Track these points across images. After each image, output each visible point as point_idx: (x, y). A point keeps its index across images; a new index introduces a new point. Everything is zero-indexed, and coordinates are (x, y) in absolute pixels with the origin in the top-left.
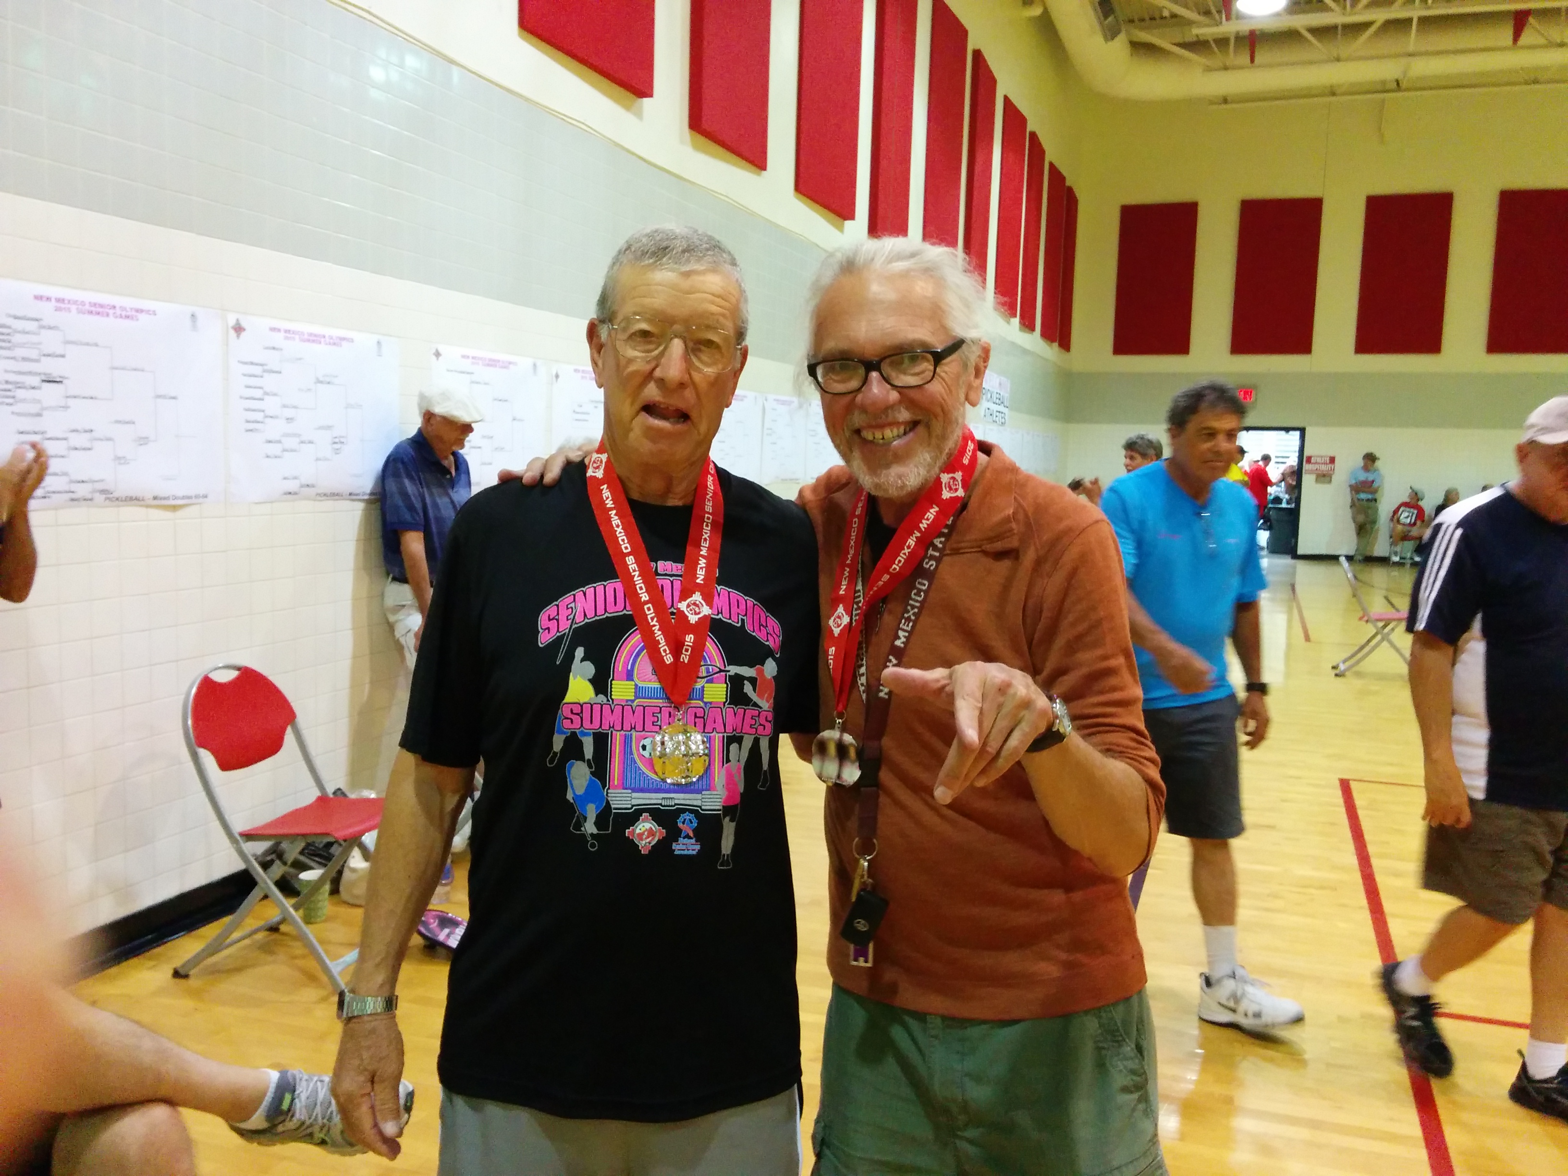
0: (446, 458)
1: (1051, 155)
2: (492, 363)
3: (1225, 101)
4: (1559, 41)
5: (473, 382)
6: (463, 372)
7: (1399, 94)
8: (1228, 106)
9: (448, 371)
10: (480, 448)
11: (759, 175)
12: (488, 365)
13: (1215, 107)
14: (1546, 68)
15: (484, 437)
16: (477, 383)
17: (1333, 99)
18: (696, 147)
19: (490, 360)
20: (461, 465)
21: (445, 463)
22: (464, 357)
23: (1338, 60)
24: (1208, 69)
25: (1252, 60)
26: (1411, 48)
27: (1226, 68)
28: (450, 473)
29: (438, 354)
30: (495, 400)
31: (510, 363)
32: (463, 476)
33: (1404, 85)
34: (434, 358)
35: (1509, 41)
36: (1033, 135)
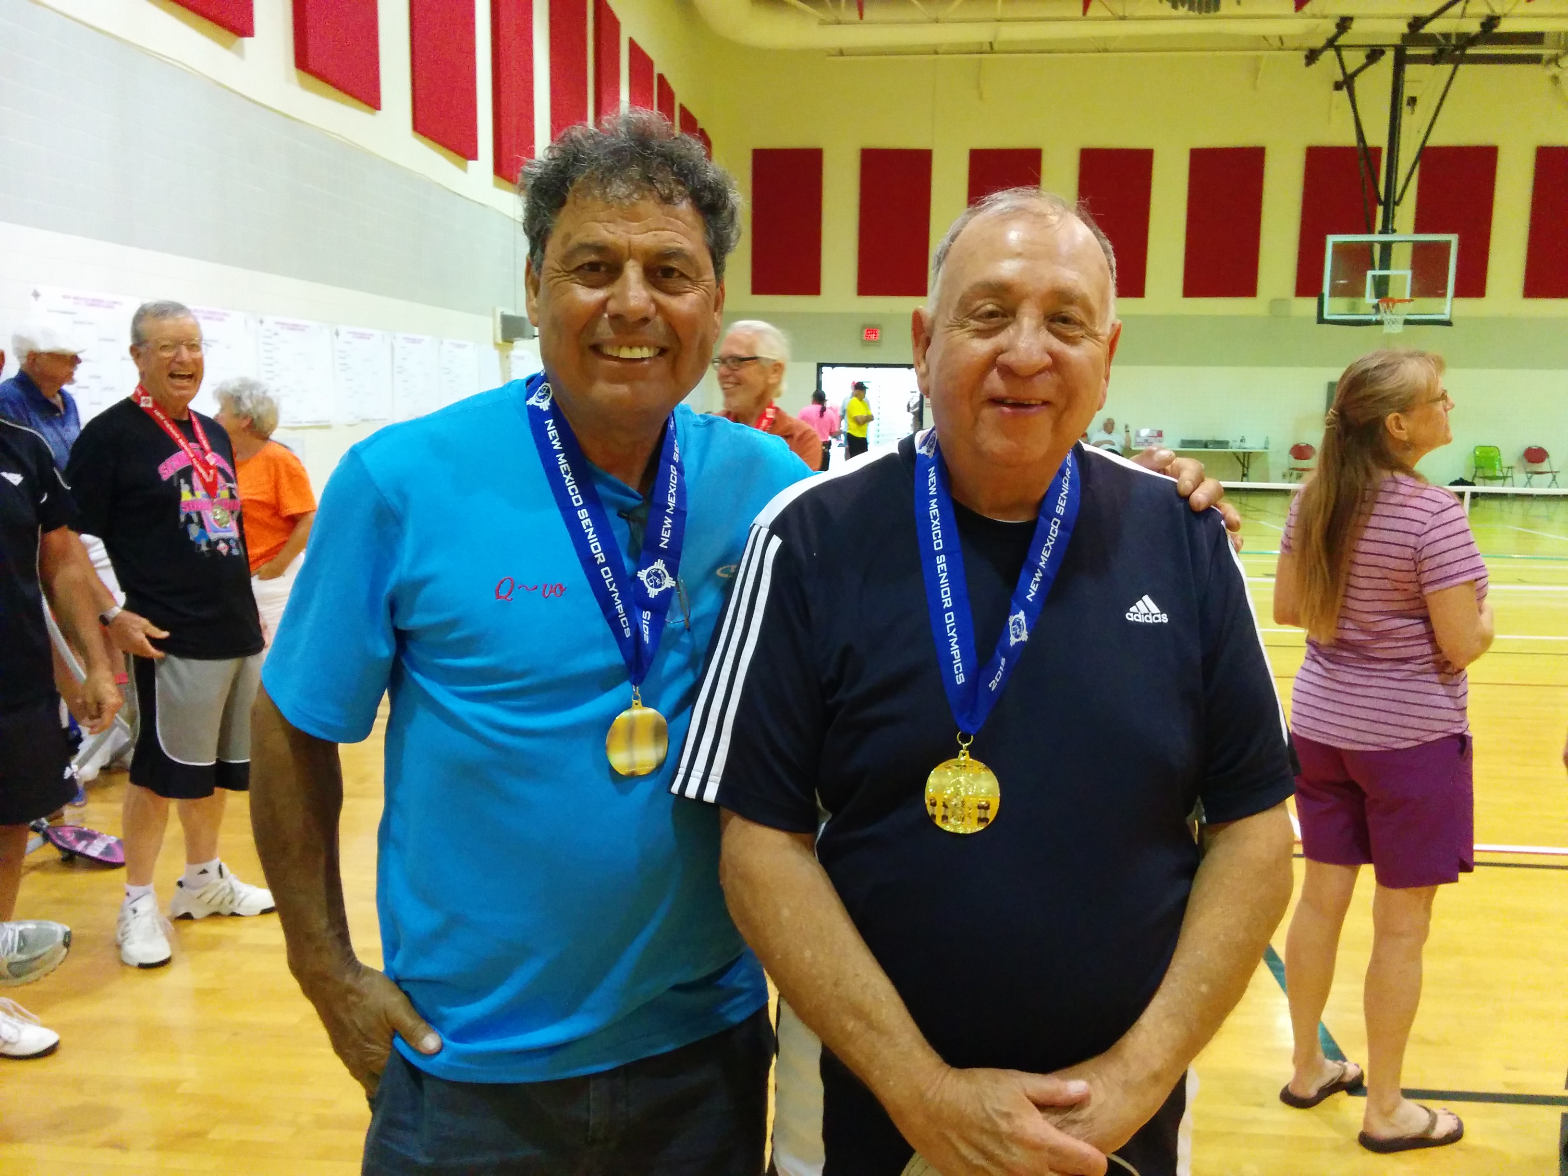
0: (54, 396)
1: (681, 98)
2: (95, 303)
3: (841, 53)
4: (1121, 14)
5: (75, 322)
6: (65, 313)
7: (994, 56)
8: (842, 58)
9: (49, 311)
10: (87, 387)
11: (374, 114)
12: (91, 305)
13: (833, 58)
14: (1114, 38)
15: (92, 377)
16: (82, 323)
17: (935, 56)
18: (302, 85)
19: (93, 300)
20: (69, 404)
21: (54, 401)
22: (65, 297)
23: (937, 21)
24: (823, 23)
25: (861, 16)
26: (998, 14)
27: (839, 23)
28: (59, 411)
29: (36, 295)
30: (101, 339)
31: (115, 303)
32: (72, 416)
33: (996, 47)
34: (33, 298)
35: (1079, 13)
36: (661, 77)
